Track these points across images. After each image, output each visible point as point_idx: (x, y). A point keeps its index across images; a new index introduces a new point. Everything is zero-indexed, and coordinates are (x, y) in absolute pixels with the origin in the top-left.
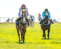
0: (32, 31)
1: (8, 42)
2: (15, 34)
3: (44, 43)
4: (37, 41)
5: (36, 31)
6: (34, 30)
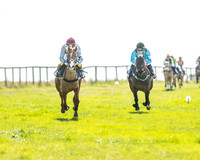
4: (155, 135)
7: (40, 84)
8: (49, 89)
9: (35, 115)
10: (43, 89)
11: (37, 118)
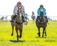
0: (26, 29)
1: (2, 40)
2: (9, 32)
3: (38, 41)
4: (31, 39)
5: (30, 30)
6: (28, 29)
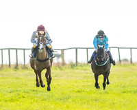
7: (16, 67)
8: (26, 72)
9: (12, 100)
10: (20, 72)
11: (13, 104)
